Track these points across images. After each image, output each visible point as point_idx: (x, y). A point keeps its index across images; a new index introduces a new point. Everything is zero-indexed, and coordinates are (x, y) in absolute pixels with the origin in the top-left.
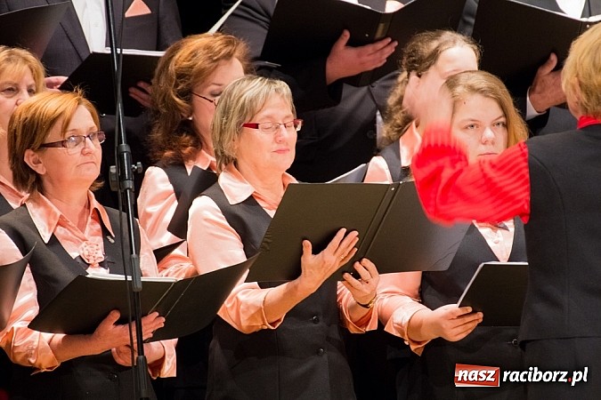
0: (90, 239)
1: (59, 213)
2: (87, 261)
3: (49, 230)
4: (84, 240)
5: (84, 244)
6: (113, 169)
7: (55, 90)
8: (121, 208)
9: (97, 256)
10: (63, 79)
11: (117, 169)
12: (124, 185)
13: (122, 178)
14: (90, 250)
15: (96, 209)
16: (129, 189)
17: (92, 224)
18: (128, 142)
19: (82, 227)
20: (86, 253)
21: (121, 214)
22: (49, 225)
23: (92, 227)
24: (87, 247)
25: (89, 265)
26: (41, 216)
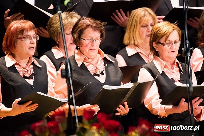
0: (175, 72)
1: (165, 63)
2: (174, 80)
3: (162, 69)
4: (173, 73)
5: (173, 74)
6: (183, 49)
7: (161, 20)
8: (186, 63)
9: (178, 78)
10: (164, 17)
11: (185, 49)
12: (187, 55)
13: (186, 52)
14: (176, 76)
15: (177, 62)
16: (189, 56)
17: (176, 67)
18: (189, 40)
19: (172, 68)
20: (174, 77)
21: (186, 65)
22: (162, 67)
23: (176, 69)
24: (175, 75)
25: (175, 81)
26: (158, 64)
